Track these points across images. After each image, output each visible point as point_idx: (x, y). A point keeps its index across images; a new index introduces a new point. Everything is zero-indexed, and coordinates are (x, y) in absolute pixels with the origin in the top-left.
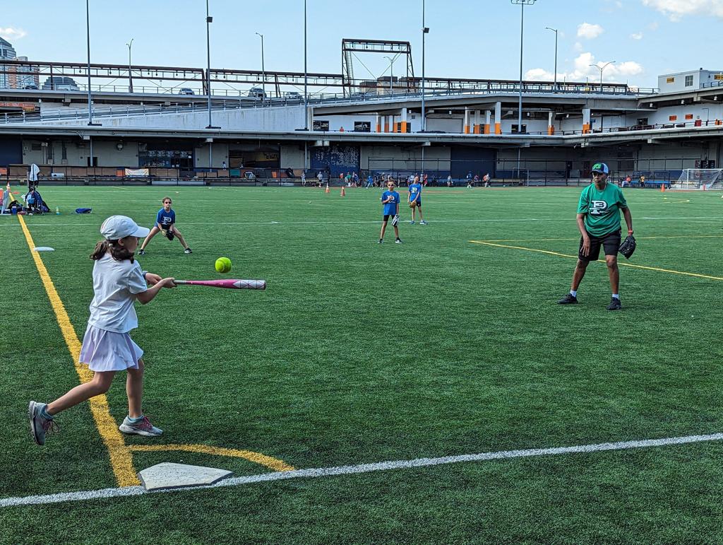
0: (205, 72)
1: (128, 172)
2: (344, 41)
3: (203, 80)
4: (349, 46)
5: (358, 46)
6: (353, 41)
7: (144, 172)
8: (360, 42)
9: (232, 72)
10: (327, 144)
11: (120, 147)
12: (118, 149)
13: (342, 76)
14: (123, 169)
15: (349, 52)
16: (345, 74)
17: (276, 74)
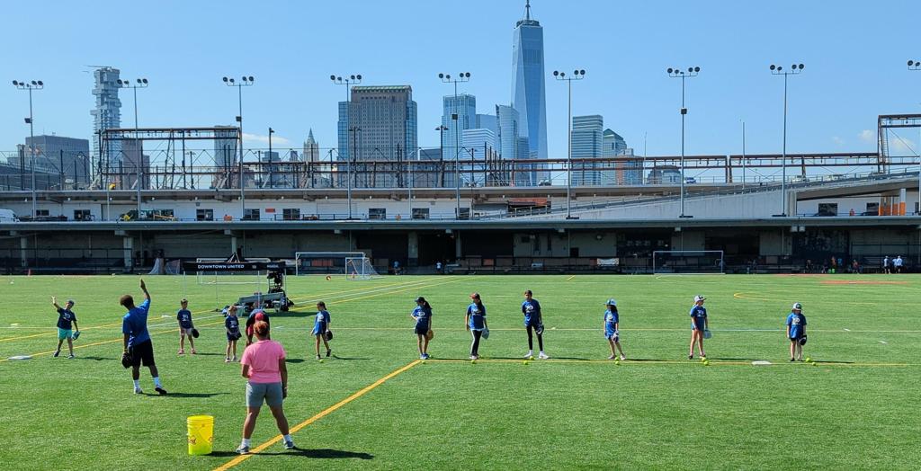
0: (728, 158)
1: (601, 262)
2: (881, 117)
3: (726, 167)
4: (886, 122)
5: (895, 122)
6: (890, 117)
7: (614, 262)
8: (898, 117)
9: (756, 157)
10: (802, 229)
11: (599, 237)
12: (597, 239)
13: (877, 155)
14: (595, 258)
15: (884, 129)
16: (880, 152)
17: (802, 157)
